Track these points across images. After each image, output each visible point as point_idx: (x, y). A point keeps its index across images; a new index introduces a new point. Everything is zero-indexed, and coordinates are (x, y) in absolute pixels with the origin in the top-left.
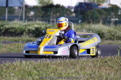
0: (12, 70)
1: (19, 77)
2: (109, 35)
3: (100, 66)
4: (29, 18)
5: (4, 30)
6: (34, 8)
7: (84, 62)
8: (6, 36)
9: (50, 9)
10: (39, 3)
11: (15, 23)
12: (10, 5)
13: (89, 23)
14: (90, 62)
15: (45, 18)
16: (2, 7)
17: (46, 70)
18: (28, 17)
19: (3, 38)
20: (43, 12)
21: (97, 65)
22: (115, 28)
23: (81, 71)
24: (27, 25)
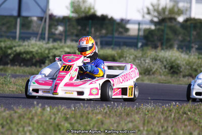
0: (27, 121)
1: (40, 132)
2: (189, 69)
4: (55, 37)
5: (12, 55)
6: (64, 20)
7: (148, 112)
8: (16, 65)
9: (90, 21)
10: (73, 12)
11: (32, 45)
12: (24, 14)
13: (155, 47)
14: (159, 112)
16: (11, 16)
17: (86, 123)
18: (55, 34)
19: (12, 68)
20: (79, 28)
21: (170, 118)
22: (198, 58)
23: (143, 127)
24: (52, 47)
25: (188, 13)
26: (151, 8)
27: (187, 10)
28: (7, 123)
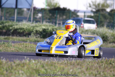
0: (21, 68)
2: (113, 39)
3: (104, 67)
4: (37, 20)
5: (12, 30)
6: (42, 10)
7: (89, 63)
8: (15, 36)
9: (57, 11)
10: (47, 6)
11: (24, 24)
12: (19, 7)
14: (96, 63)
15: (51, 20)
16: (12, 8)
17: (54, 69)
18: (36, 18)
19: (12, 37)
20: (51, 15)
21: (102, 66)
24: (35, 26)
25: (112, 6)
26: (91, 4)
27: (112, 5)
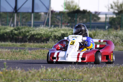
0: (37, 77)
4: (55, 24)
5: (29, 36)
6: (61, 13)
7: (111, 69)
8: (32, 42)
9: (76, 14)
10: (66, 9)
11: (41, 30)
12: (36, 11)
13: (116, 29)
14: (118, 69)
16: (28, 13)
19: (29, 44)
20: (70, 18)
23: (108, 79)
24: (53, 31)
26: (113, 5)
28: (25, 79)
